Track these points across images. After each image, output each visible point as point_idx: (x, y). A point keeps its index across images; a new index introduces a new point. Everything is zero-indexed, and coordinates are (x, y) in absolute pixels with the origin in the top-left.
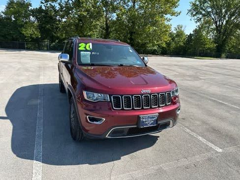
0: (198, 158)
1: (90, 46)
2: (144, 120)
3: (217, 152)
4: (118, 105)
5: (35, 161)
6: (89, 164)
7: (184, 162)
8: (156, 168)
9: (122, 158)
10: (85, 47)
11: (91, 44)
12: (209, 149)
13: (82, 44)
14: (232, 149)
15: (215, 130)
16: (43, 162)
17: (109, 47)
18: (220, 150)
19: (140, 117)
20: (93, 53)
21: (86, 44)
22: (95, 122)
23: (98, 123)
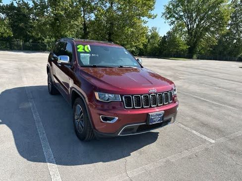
0: (197, 149)
1: (88, 48)
2: (153, 117)
3: (211, 143)
4: (129, 104)
5: (48, 164)
6: (103, 162)
7: (186, 154)
8: (164, 160)
9: (131, 154)
10: (84, 49)
11: (89, 46)
13: (80, 46)
14: (222, 140)
15: (204, 124)
16: (56, 164)
17: (106, 49)
18: (213, 141)
19: (149, 115)
20: (93, 55)
21: (84, 46)
22: (108, 122)
23: (111, 122)
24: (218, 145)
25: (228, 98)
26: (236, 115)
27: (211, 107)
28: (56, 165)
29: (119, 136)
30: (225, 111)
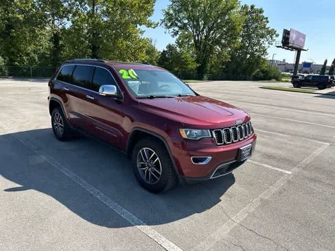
0: (281, 183)
1: (133, 73)
5: (138, 227)
6: (198, 213)
7: (274, 189)
8: (258, 199)
9: (221, 198)
10: (129, 75)
11: (132, 70)
12: (282, 174)
14: (296, 169)
16: (148, 225)
18: (290, 173)
19: (241, 150)
20: (143, 82)
21: (127, 70)
23: (204, 163)
24: (296, 176)
25: (272, 124)
26: (292, 143)
27: (263, 137)
28: (149, 227)
29: (211, 179)
30: (279, 139)
